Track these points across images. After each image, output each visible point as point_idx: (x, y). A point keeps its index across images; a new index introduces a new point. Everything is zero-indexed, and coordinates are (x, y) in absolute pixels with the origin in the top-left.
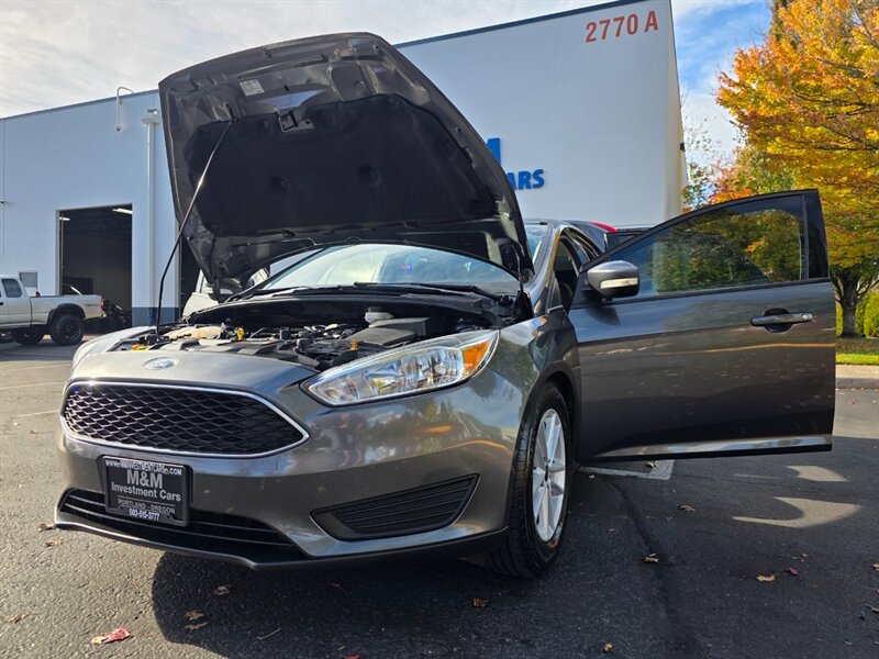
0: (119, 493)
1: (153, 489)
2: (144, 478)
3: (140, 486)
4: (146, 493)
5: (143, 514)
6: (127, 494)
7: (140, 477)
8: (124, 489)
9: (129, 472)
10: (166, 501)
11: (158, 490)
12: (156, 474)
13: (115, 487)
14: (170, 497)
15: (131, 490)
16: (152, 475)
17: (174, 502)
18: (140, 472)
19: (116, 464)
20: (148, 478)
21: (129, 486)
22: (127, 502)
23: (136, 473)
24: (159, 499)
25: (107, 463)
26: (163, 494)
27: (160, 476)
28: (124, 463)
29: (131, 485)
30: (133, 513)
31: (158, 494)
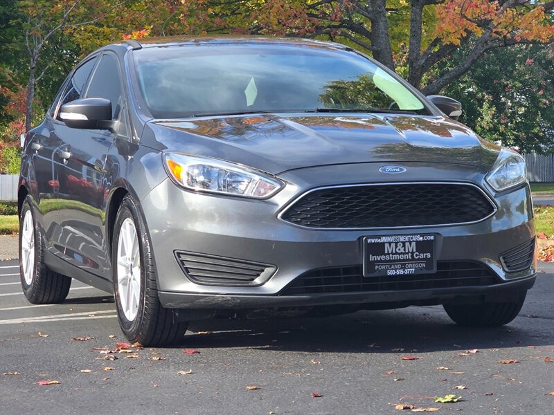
0: (377, 261)
1: (408, 253)
2: (399, 247)
3: (396, 253)
4: (401, 257)
5: (401, 272)
6: (385, 261)
7: (396, 247)
8: (383, 258)
9: (387, 245)
10: (419, 259)
11: (413, 253)
12: (410, 243)
13: (372, 258)
14: (422, 256)
15: (387, 258)
16: (407, 244)
17: (426, 259)
18: (396, 243)
19: (376, 240)
20: (404, 246)
21: (385, 255)
22: (384, 267)
23: (393, 245)
24: (413, 259)
25: (369, 241)
26: (417, 255)
27: (414, 244)
28: (383, 240)
29: (388, 254)
30: (390, 273)
31: (412, 256)
